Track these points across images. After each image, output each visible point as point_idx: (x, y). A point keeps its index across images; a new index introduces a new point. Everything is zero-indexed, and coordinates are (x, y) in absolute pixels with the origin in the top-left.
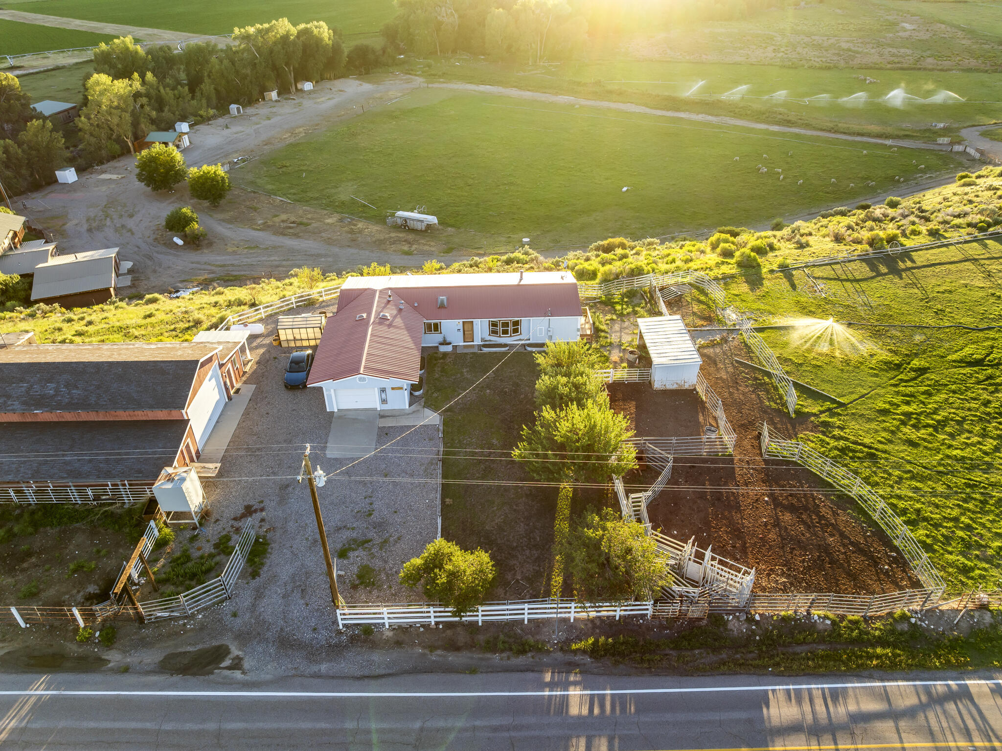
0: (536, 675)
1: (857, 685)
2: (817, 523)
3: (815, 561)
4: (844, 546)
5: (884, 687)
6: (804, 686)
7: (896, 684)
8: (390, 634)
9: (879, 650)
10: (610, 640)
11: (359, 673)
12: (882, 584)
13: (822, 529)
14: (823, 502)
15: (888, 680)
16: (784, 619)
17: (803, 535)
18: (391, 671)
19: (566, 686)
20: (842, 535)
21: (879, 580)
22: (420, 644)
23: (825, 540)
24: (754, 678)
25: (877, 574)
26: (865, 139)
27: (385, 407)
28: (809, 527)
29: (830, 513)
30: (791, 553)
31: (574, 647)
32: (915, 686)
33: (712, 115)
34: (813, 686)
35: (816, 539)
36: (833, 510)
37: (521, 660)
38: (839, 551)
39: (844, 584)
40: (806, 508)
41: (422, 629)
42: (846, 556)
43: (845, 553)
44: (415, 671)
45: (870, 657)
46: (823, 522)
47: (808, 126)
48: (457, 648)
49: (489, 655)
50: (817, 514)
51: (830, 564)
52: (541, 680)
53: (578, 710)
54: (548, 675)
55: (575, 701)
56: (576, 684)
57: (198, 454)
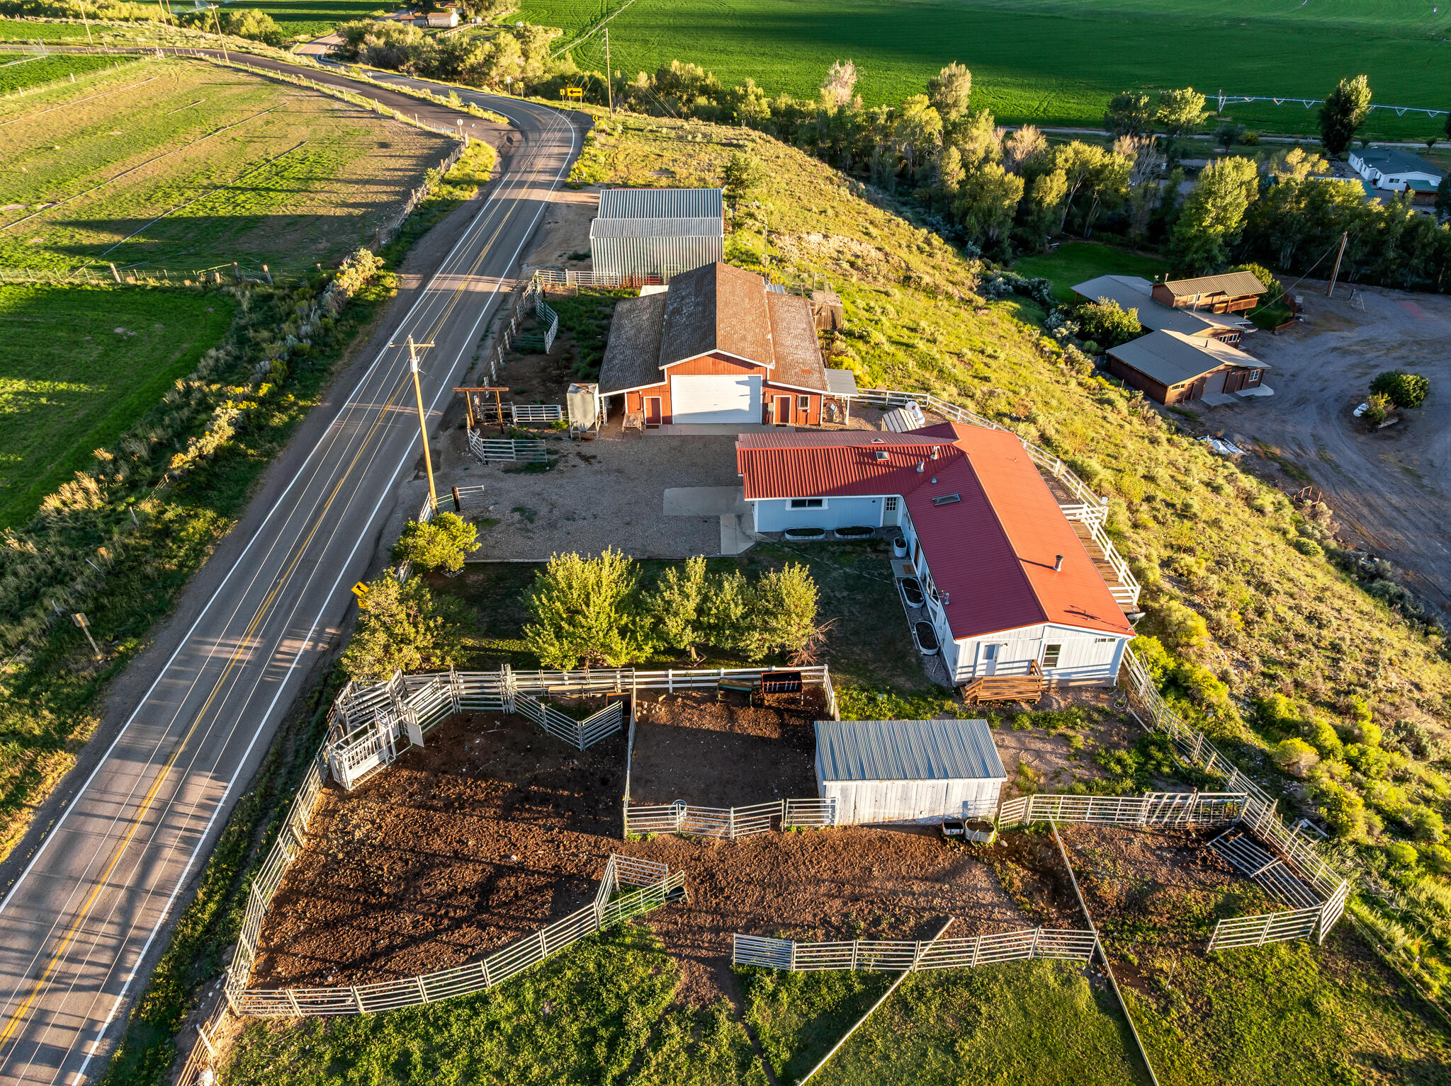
1: (188, 868)
2: (447, 913)
3: (375, 883)
4: (392, 934)
5: (169, 896)
6: (214, 816)
7: (166, 910)
9: (212, 906)
11: (386, 532)
12: (304, 957)
13: (433, 915)
14: (491, 939)
15: (175, 905)
17: (429, 884)
19: (316, 641)
20: (413, 940)
21: (312, 958)
23: (410, 911)
24: (249, 775)
25: (324, 961)
28: (443, 898)
29: (465, 941)
30: (401, 859)
32: (151, 930)
34: (210, 824)
35: (415, 899)
36: (467, 947)
38: (383, 922)
39: (324, 907)
40: (481, 908)
42: (372, 930)
43: (377, 930)
45: (209, 895)
46: (446, 922)
50: (468, 920)
51: (365, 901)
52: (330, 625)
53: (288, 645)
54: (333, 631)
55: (296, 644)
56: (315, 646)
57: (668, 420)
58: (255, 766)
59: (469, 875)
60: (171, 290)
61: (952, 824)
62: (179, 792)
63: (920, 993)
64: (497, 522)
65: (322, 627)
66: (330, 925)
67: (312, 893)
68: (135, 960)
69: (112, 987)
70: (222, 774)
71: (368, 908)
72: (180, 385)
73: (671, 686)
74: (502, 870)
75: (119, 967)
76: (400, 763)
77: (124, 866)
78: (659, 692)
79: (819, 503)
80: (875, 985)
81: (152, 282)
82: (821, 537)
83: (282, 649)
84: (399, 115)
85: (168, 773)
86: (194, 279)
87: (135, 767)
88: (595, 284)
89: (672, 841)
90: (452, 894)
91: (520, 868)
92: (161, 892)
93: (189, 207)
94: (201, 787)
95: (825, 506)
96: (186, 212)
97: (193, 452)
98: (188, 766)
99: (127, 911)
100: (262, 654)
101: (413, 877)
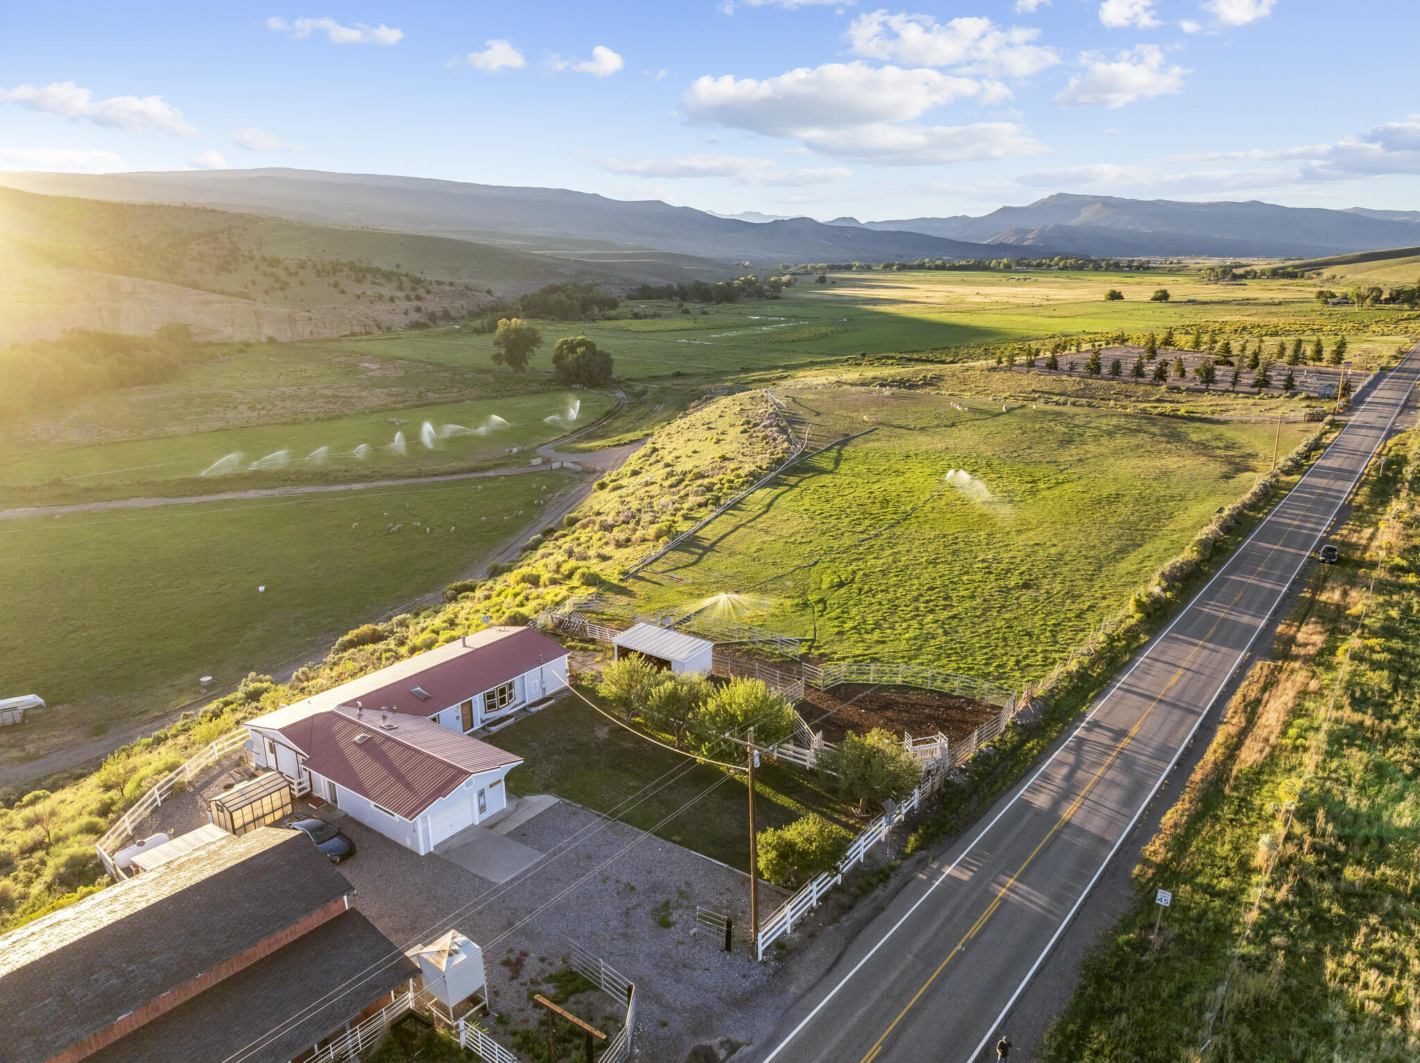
0: (913, 883)
6: (1028, 785)
8: (796, 935)
9: (1029, 745)
10: (920, 831)
16: (974, 760)
18: (836, 954)
19: (939, 872)
22: (825, 924)
26: (455, 477)
27: (486, 815)
31: (908, 850)
33: (267, 489)
37: (894, 882)
41: (812, 914)
44: (851, 939)
45: (1030, 750)
47: (390, 476)
48: (849, 908)
49: (873, 895)
52: (921, 881)
53: (966, 876)
54: (921, 876)
55: (957, 874)
56: (942, 866)
58: (1001, 801)
62: (1057, 804)
65: (929, 882)
70: (1024, 805)
83: (971, 874)
85: (1065, 815)
87: (1093, 829)
94: (1041, 801)
98: (1051, 816)
100: (991, 876)
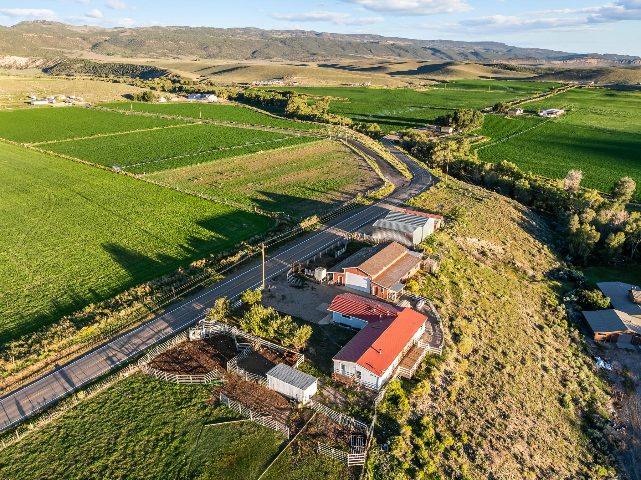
2: (185, 369)
3: (179, 358)
4: (173, 368)
5: (147, 346)
6: (166, 335)
7: (145, 348)
13: (182, 368)
17: (187, 363)
21: (158, 365)
23: (179, 366)
30: (187, 356)
32: (140, 350)
34: (164, 336)
35: (182, 364)
38: (173, 365)
39: (167, 358)
40: (191, 370)
42: (171, 366)
46: (183, 370)
50: (187, 371)
51: (174, 360)
55: (209, 309)
57: (344, 285)
59: (195, 364)
60: (265, 216)
61: (293, 399)
62: (165, 329)
63: (248, 424)
64: (275, 297)
66: (165, 362)
67: (168, 355)
68: (134, 353)
69: (127, 355)
70: (174, 329)
71: (174, 362)
72: (242, 243)
73: (269, 347)
74: (201, 366)
75: (131, 353)
76: (204, 340)
77: (146, 338)
78: (266, 347)
79: (349, 318)
80: (241, 418)
81: (262, 213)
82: (348, 328)
83: (207, 309)
84: (378, 171)
85: (166, 325)
86: (271, 214)
87: (162, 321)
88: (372, 240)
89: (236, 376)
90: (188, 366)
91: (204, 368)
92: (147, 344)
93: (290, 192)
94: (169, 330)
95: (351, 319)
96: (288, 194)
97: (228, 260)
98: (170, 325)
99: (139, 345)
100: (202, 309)
101: (185, 360)
